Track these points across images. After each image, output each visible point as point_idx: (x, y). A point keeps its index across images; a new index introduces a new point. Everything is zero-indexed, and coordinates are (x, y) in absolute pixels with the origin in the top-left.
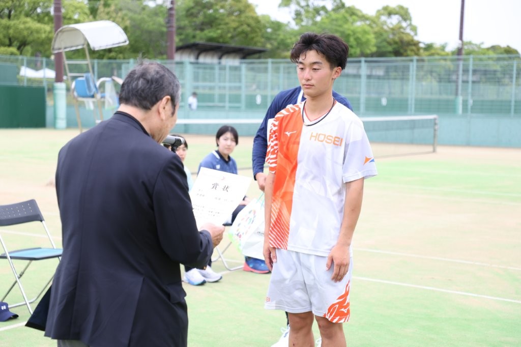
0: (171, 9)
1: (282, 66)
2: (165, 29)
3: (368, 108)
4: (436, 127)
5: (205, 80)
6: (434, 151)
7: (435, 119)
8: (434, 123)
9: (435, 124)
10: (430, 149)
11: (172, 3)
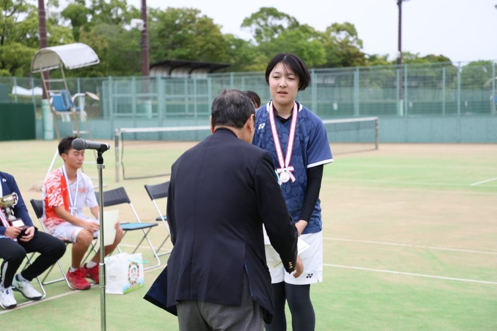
0: (144, 31)
1: (243, 78)
2: (139, 50)
4: (377, 127)
5: (175, 93)
6: (376, 148)
7: (376, 121)
8: (375, 123)
9: (376, 125)
10: (373, 146)
11: (145, 26)
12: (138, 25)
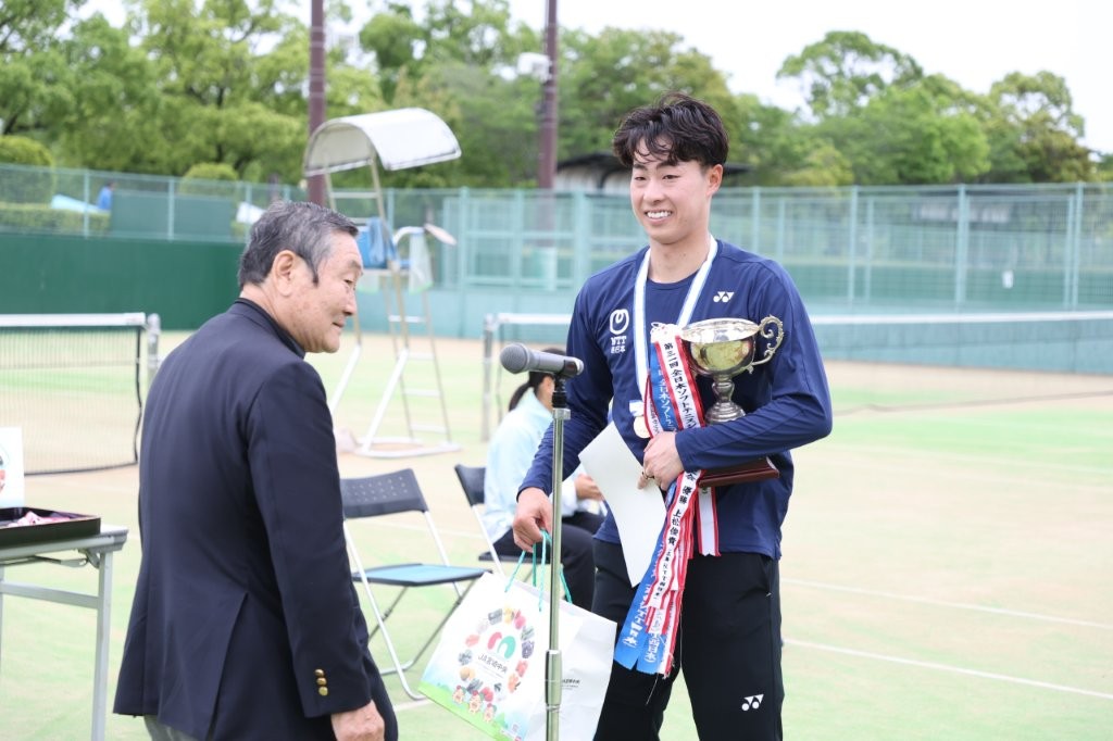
0: (549, 83)
1: (782, 202)
2: (531, 127)
3: (970, 294)
5: (615, 231)
11: (551, 70)
12: (536, 67)
